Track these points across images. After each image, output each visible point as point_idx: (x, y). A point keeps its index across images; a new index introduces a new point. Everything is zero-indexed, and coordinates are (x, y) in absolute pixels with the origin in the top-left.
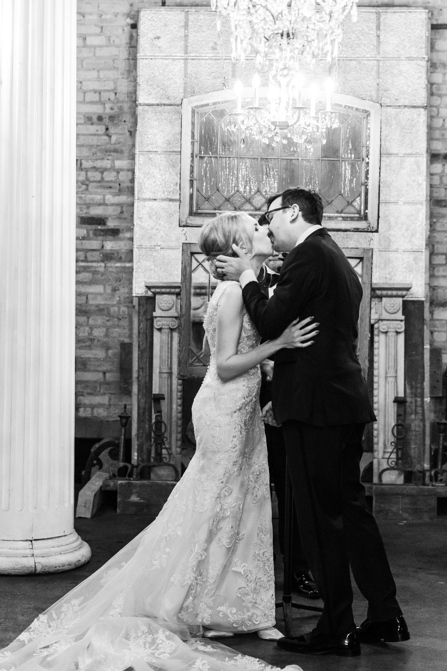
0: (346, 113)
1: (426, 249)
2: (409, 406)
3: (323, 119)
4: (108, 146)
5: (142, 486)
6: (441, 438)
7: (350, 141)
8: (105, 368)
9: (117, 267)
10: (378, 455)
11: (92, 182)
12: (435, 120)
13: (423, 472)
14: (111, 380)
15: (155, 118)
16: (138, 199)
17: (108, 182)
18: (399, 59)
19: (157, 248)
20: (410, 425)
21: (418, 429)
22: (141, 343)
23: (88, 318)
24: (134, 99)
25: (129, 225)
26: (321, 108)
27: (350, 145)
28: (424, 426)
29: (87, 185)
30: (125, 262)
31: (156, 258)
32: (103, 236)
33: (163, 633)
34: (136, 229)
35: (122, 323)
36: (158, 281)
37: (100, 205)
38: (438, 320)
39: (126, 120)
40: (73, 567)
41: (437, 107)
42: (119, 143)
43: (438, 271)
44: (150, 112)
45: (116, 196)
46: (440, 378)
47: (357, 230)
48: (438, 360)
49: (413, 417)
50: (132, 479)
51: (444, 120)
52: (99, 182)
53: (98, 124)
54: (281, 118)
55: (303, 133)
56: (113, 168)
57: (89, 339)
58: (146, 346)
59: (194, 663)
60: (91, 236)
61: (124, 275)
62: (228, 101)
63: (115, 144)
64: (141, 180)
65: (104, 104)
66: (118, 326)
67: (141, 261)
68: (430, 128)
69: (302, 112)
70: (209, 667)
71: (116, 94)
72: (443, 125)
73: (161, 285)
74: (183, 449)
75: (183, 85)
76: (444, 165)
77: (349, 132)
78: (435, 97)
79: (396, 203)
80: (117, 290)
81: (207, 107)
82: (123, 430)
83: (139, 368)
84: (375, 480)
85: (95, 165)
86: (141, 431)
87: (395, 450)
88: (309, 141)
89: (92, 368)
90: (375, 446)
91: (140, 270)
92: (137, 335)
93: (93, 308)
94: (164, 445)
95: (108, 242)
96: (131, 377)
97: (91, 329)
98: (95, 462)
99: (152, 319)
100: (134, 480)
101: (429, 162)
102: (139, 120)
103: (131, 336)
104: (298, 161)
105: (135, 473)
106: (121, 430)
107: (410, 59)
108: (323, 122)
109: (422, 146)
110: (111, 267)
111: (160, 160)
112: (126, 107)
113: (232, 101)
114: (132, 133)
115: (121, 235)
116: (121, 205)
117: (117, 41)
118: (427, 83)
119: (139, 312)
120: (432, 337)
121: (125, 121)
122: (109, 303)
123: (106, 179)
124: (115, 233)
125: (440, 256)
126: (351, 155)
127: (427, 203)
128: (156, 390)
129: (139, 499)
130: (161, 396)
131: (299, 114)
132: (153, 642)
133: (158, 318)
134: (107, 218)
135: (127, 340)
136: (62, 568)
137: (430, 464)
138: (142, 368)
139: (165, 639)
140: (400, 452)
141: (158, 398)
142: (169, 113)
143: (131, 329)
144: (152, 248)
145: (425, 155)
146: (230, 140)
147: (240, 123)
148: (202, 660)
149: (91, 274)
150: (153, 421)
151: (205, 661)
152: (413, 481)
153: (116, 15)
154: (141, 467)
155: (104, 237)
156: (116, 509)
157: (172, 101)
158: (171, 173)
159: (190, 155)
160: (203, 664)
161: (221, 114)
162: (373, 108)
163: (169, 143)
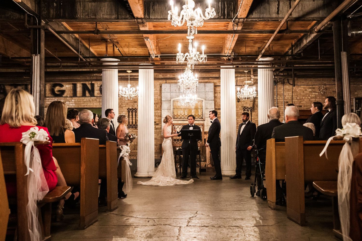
0: (199, 101)
3: (195, 102)
7: (200, 105)
9: (158, 131)
14: (158, 151)
15: (165, 103)
18: (209, 92)
24: (161, 100)
25: (160, 123)
26: (194, 100)
30: (160, 130)
37: (155, 119)
42: (159, 108)
45: (158, 117)
47: (201, 120)
54: (188, 101)
55: (192, 104)
56: (157, 113)
61: (160, 132)
62: (179, 99)
64: (162, 114)
65: (155, 101)
66: (159, 141)
68: (215, 104)
71: (158, 99)
75: (170, 97)
78: (216, 99)
80: (158, 135)
81: (175, 100)
84: (207, 166)
88: (193, 106)
90: (207, 161)
95: (156, 126)
102: (162, 104)
104: (191, 109)
107: (211, 92)
111: (166, 111)
112: (159, 101)
114: (161, 106)
115: (159, 125)
116: (159, 119)
117: (158, 90)
118: (214, 96)
121: (159, 104)
122: (157, 137)
126: (200, 108)
131: (191, 101)
134: (156, 122)
135: (160, 144)
142: (168, 102)
146: (179, 106)
147: (181, 103)
153: (157, 85)
157: (169, 100)
159: (172, 109)
161: (178, 101)
162: (204, 100)
163: (168, 107)
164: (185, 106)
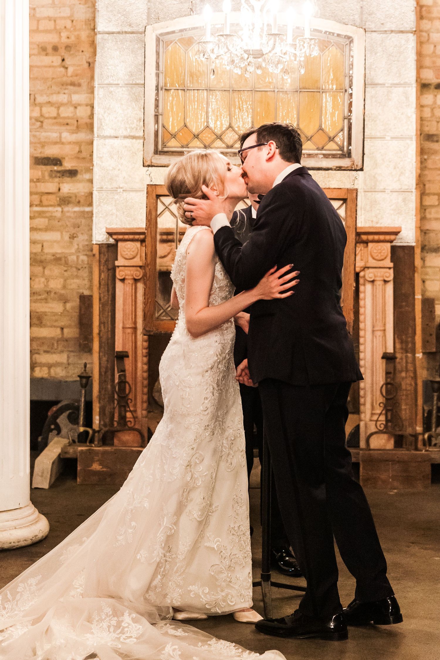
0: (326, 39)
1: (416, 188)
2: (399, 363)
3: (301, 47)
4: (65, 79)
5: (104, 453)
6: (435, 398)
7: (331, 70)
8: (63, 324)
9: (75, 212)
10: (365, 417)
11: (47, 118)
12: (425, 46)
13: (415, 436)
14: (70, 336)
15: (116, 48)
16: (98, 137)
17: (64, 118)
19: (119, 190)
20: (401, 384)
21: (409, 388)
22: (102, 295)
23: (44, 268)
24: (92, 27)
25: (88, 165)
26: (298, 35)
27: (331, 75)
28: (416, 384)
29: (42, 122)
30: (83, 206)
31: (118, 202)
32: (59, 177)
33: (129, 616)
34: (96, 169)
35: (81, 273)
36: (120, 227)
37: (56, 143)
38: (430, 267)
39: (84, 50)
40: (29, 542)
42: (77, 76)
43: (430, 213)
44: (110, 41)
45: (73, 133)
46: (434, 331)
47: (340, 169)
48: (431, 311)
49: (403, 374)
50: (93, 445)
51: (435, 46)
52: (55, 118)
53: (53, 55)
54: (255, 45)
55: (279, 62)
56: (69, 103)
57: (45, 291)
58: (108, 298)
59: (164, 649)
60: (47, 177)
61: (83, 221)
62: (197, 28)
63: (72, 76)
64: (100, 116)
65: (60, 33)
66: (77, 277)
67: (102, 204)
68: (420, 55)
69: (277, 38)
70: (180, 653)
71: (72, 21)
72: (434, 52)
73: (123, 231)
74: (149, 412)
75: (147, 11)
76: (436, 96)
77: (330, 60)
78: (424, 21)
79: (382, 138)
80: (75, 237)
81: (174, 35)
82: (83, 392)
83: (100, 323)
84: (362, 444)
85: (50, 100)
86: (103, 392)
87: (384, 412)
88: (285, 71)
89: (48, 324)
90: (362, 408)
91: (100, 215)
92: (98, 285)
93: (50, 257)
94: (129, 407)
95: (65, 185)
96: (91, 333)
97: (47, 280)
98: (53, 427)
99: (114, 269)
100: (95, 447)
101: (419, 93)
102: (98, 50)
103: (91, 288)
104: (273, 93)
105: (96, 439)
106: (81, 392)
108: (301, 50)
109: (411, 75)
110: (68, 212)
111: (122, 93)
112: (84, 35)
113: (200, 27)
114: (91, 65)
115: (79, 176)
116: (78, 143)
118: (415, 6)
119: (100, 261)
120: (424, 286)
121: (82, 51)
122: (67, 251)
123: (62, 115)
124: (73, 173)
125: (432, 197)
126: (332, 86)
127: (417, 138)
128: (119, 347)
129: (101, 467)
130: (124, 353)
131: (275, 41)
132: (118, 625)
133: (120, 268)
134: (64, 158)
135: (86, 293)
136: (17, 544)
137: (423, 427)
138: (104, 323)
139: (131, 622)
140: (389, 414)
141: (122, 356)
142: (131, 42)
143: (91, 280)
144: (114, 190)
145: (414, 85)
146: (199, 71)
147: (209, 52)
148: (172, 645)
149: (47, 220)
150: (117, 381)
151: (176, 647)
152: (404, 446)
154: (103, 431)
155: (61, 179)
156: (76, 479)
157: (135, 29)
158: (133, 108)
159: (154, 88)
160: (174, 650)
161: (188, 42)
162: (357, 34)
163: (131, 75)
164: (238, 71)
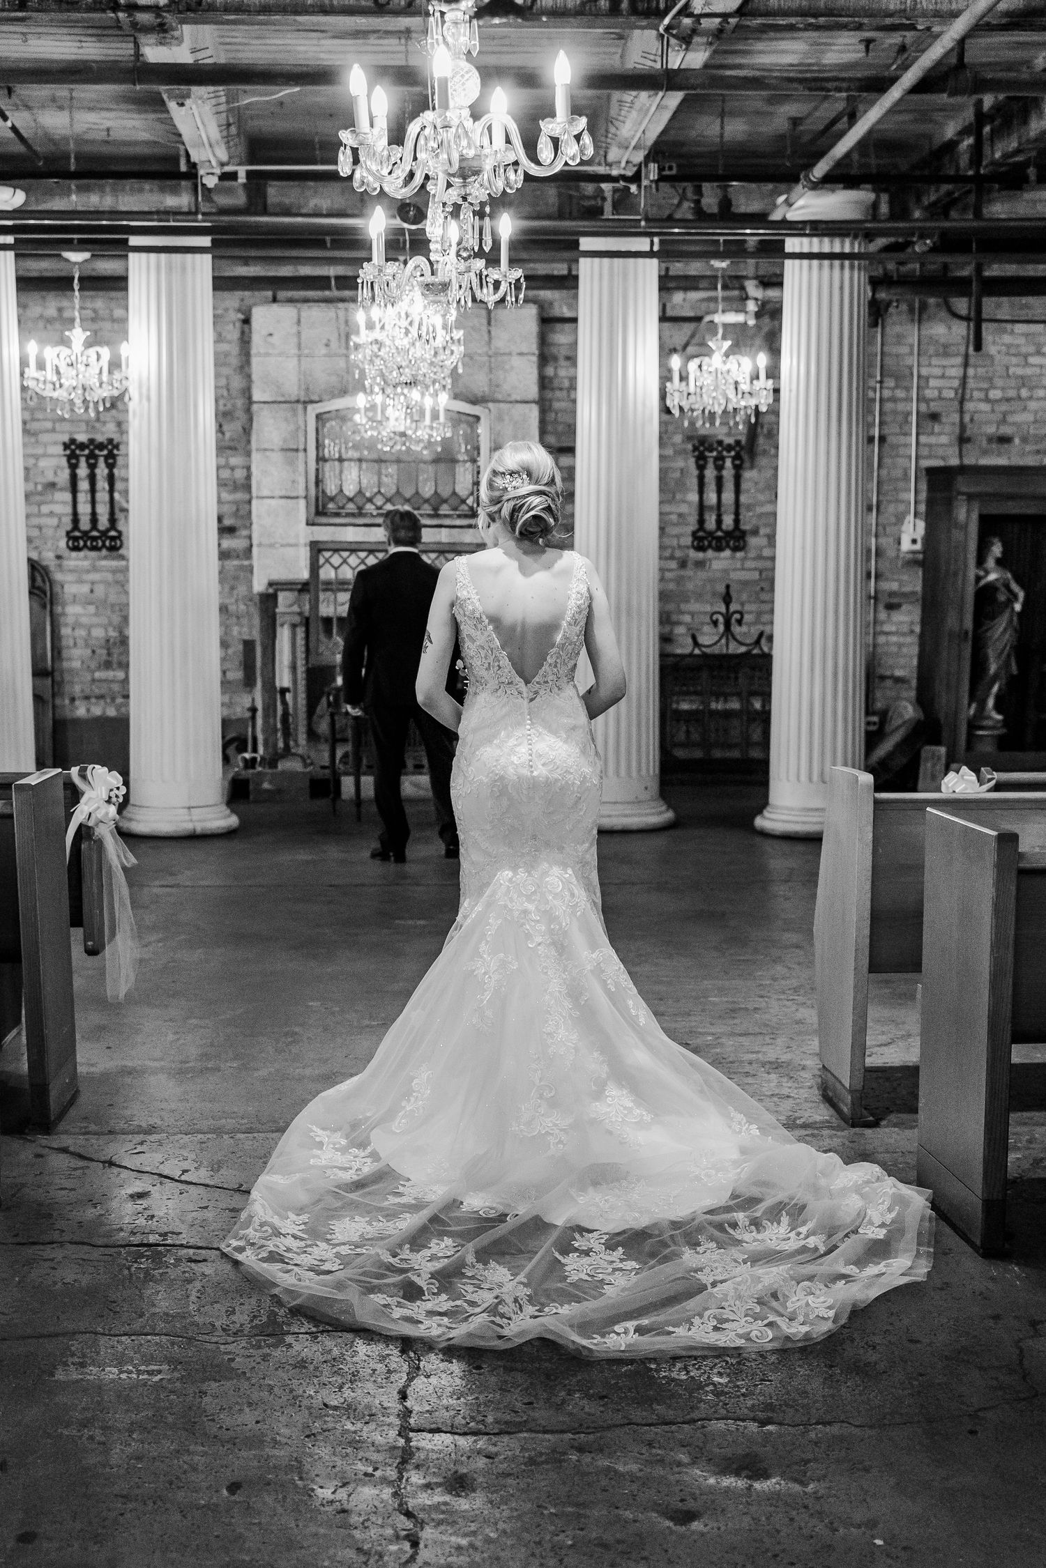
0: (458, 420)
3: (437, 430)
4: (222, 443)
5: (273, 774)
7: (462, 444)
8: (226, 668)
9: (234, 565)
12: (548, 414)
14: (232, 678)
15: (271, 416)
16: (256, 497)
18: (510, 354)
19: (276, 545)
22: (263, 639)
24: (248, 396)
25: (247, 522)
26: (435, 416)
27: (463, 448)
30: (243, 559)
31: (276, 556)
34: (254, 527)
35: (242, 621)
36: (276, 578)
39: (240, 417)
41: (550, 400)
42: (233, 441)
44: (265, 410)
45: (231, 493)
50: (262, 768)
54: (400, 428)
55: (420, 441)
56: (227, 466)
58: (269, 641)
61: (243, 573)
62: (350, 409)
63: (228, 441)
64: (258, 478)
66: (238, 624)
67: (261, 558)
68: (543, 423)
71: (229, 390)
73: (281, 581)
75: (297, 382)
77: (461, 437)
78: (547, 391)
80: (237, 588)
81: (331, 413)
82: (250, 723)
83: (262, 664)
86: (266, 726)
88: (426, 448)
91: (260, 568)
92: (259, 630)
95: (225, 541)
96: (254, 673)
99: (274, 615)
100: (265, 769)
102: (255, 418)
103: (253, 634)
104: (414, 463)
107: (521, 354)
108: (437, 432)
110: (228, 565)
111: (277, 457)
112: (240, 403)
113: (353, 408)
114: (248, 432)
115: (238, 533)
116: (236, 503)
117: (230, 337)
118: (538, 378)
119: (260, 609)
121: (238, 418)
122: (227, 601)
123: (222, 477)
124: (231, 531)
126: (464, 456)
128: (280, 684)
129: (271, 786)
130: (285, 689)
133: (280, 615)
134: (223, 516)
135: (247, 637)
138: (266, 664)
141: (283, 692)
143: (252, 627)
144: (272, 546)
153: (226, 310)
154: (268, 759)
156: (248, 797)
157: (288, 399)
158: (287, 471)
159: (315, 458)
161: (344, 421)
162: (483, 413)
163: (285, 441)
164: (388, 449)
